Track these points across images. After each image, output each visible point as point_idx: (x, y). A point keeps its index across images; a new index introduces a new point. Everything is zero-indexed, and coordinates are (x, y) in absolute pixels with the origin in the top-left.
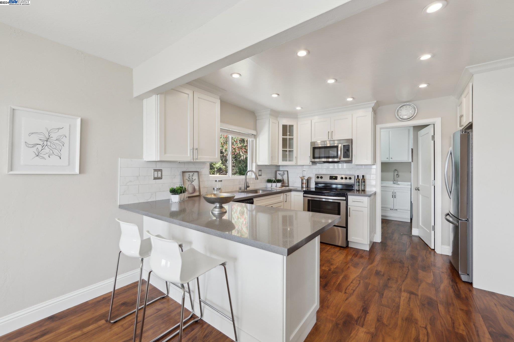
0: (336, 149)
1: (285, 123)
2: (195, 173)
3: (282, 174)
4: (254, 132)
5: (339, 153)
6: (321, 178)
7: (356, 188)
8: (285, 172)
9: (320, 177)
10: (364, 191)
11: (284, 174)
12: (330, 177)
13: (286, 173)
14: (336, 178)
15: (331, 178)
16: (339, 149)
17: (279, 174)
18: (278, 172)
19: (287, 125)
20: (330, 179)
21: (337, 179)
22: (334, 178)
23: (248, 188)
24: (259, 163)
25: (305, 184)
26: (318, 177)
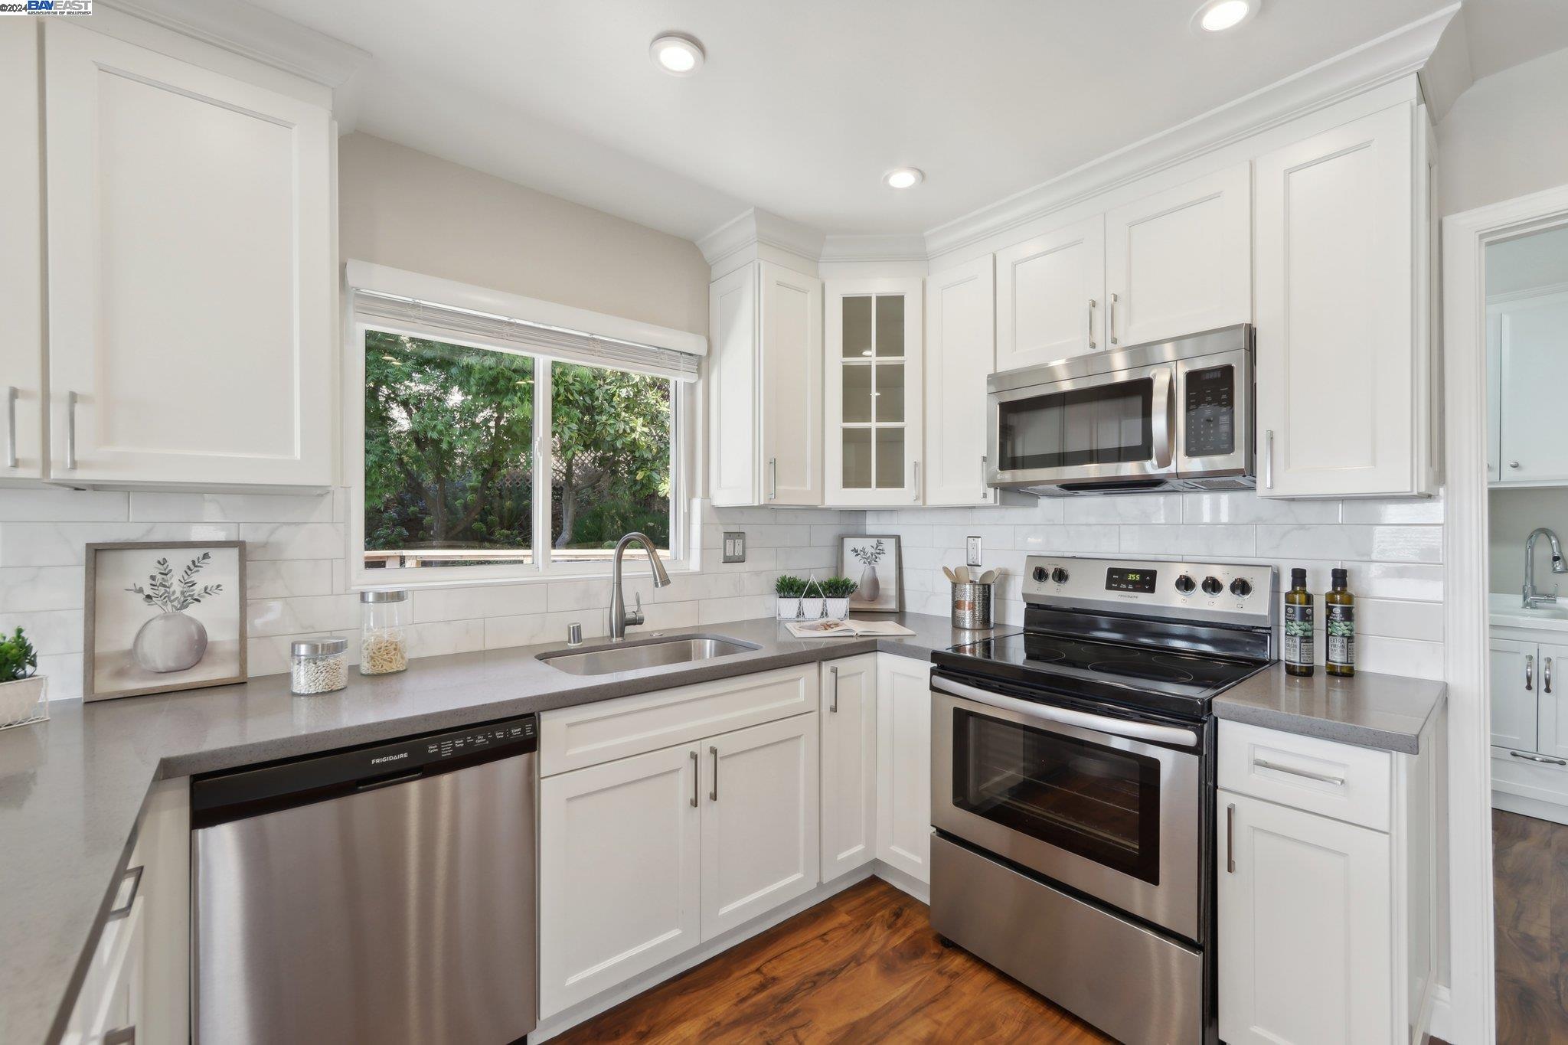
0: (1137, 402)
1: (857, 290)
2: (212, 552)
3: (869, 550)
4: (694, 344)
5: (1159, 424)
6: (1061, 576)
7: (1287, 651)
8: (883, 540)
9: (1051, 571)
10: (1346, 674)
11: (881, 552)
12: (1112, 572)
13: (889, 546)
14: (1146, 581)
15: (1117, 578)
16: (1159, 400)
17: (855, 550)
18: (850, 544)
19: (869, 299)
20: (1109, 587)
21: (1152, 590)
22: (1134, 582)
23: (629, 629)
24: (722, 499)
25: (973, 608)
26: (1040, 575)
